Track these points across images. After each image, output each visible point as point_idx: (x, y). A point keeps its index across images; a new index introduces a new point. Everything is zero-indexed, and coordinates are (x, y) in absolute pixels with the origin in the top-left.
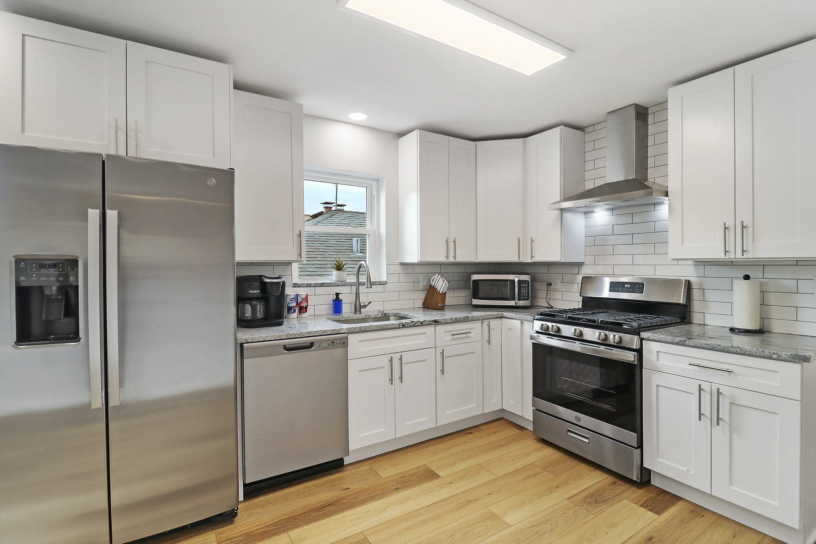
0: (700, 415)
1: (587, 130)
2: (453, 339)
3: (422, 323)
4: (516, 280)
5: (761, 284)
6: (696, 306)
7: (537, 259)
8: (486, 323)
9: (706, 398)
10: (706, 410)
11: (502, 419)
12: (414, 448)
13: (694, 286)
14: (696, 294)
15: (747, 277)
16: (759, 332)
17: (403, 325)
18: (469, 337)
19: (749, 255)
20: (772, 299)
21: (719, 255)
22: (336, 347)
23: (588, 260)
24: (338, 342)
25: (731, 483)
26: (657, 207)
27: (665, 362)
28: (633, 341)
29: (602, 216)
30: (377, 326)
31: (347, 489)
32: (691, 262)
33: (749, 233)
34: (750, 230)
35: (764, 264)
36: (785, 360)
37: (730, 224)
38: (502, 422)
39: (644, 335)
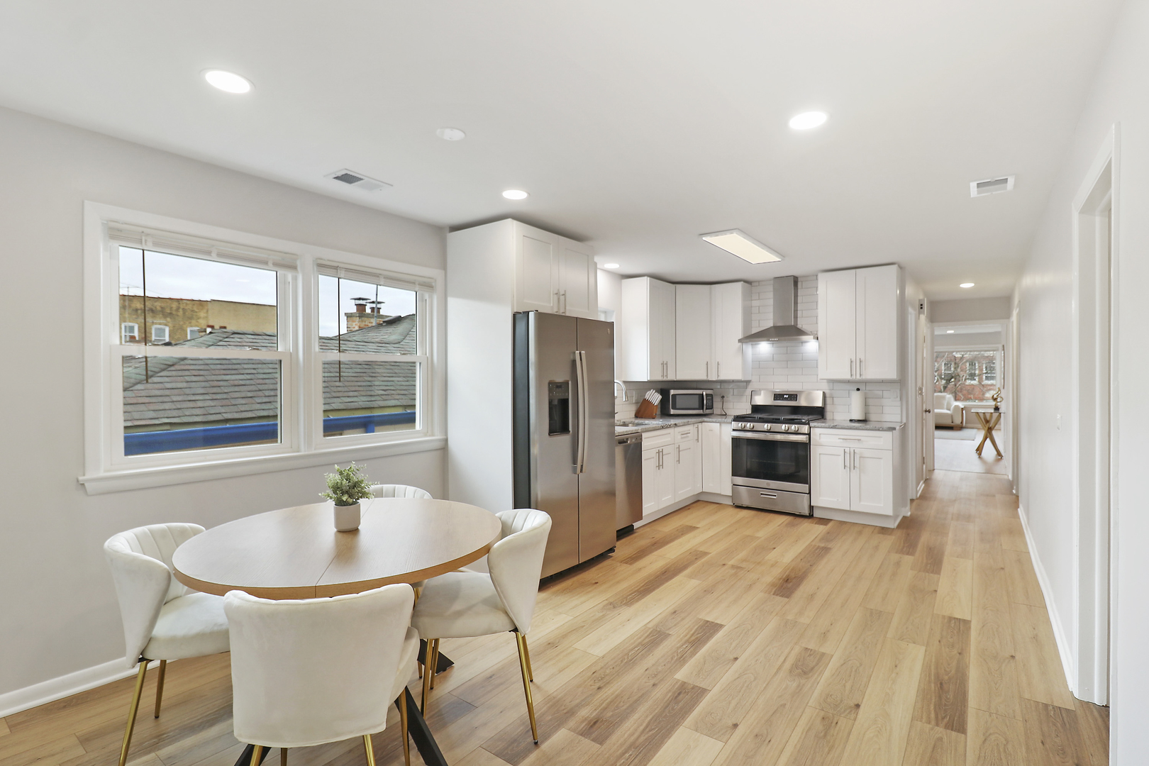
0: (845, 466)
1: (753, 284)
2: (682, 438)
3: (670, 425)
4: (704, 393)
5: (866, 394)
6: (828, 408)
7: (722, 377)
8: (696, 425)
9: (847, 456)
10: (847, 464)
11: (699, 501)
13: (827, 395)
14: (828, 400)
15: (858, 389)
16: (864, 421)
17: (663, 427)
18: (688, 437)
19: (864, 377)
20: (870, 402)
21: (848, 377)
23: (754, 379)
24: (638, 438)
25: (860, 501)
26: (804, 344)
27: (824, 440)
28: (805, 429)
29: (764, 348)
30: (653, 427)
32: (825, 381)
33: (863, 364)
34: (864, 363)
35: (866, 382)
36: (885, 430)
37: (854, 359)
38: (698, 503)
39: (812, 424)
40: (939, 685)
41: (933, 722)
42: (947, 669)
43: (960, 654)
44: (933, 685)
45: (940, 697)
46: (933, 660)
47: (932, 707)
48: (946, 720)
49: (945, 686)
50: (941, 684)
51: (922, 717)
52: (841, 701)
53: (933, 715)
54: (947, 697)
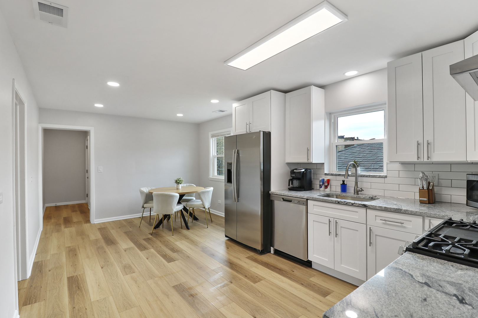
3: (353, 204)
12: (335, 279)
17: (338, 202)
22: (300, 204)
24: (301, 202)
30: (322, 199)
31: (293, 271)
40: (80, 287)
41: (78, 275)
42: (78, 296)
43: (74, 308)
44: (82, 286)
45: (78, 283)
46: (85, 297)
47: (80, 279)
48: (74, 278)
49: (77, 288)
50: (79, 288)
51: (82, 275)
52: (107, 267)
53: (79, 277)
54: (76, 285)
